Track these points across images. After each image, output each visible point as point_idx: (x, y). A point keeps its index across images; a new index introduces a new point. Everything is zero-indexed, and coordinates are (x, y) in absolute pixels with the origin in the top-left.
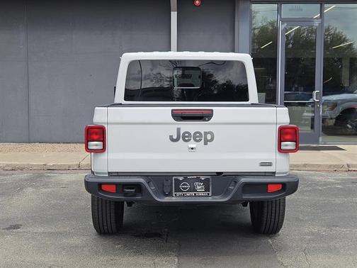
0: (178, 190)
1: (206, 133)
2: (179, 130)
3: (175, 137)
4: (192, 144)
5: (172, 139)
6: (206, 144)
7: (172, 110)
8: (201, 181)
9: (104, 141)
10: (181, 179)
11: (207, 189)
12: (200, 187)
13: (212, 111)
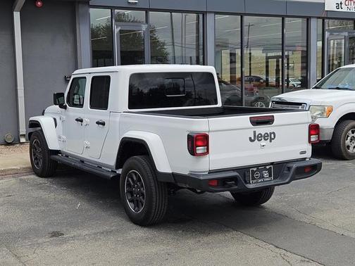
0: (253, 178)
1: (271, 133)
2: (255, 132)
3: (253, 138)
4: (263, 142)
5: (251, 140)
6: (271, 141)
7: (250, 118)
8: (266, 170)
9: (207, 145)
10: (255, 169)
11: (270, 176)
12: (266, 174)
13: (273, 116)
